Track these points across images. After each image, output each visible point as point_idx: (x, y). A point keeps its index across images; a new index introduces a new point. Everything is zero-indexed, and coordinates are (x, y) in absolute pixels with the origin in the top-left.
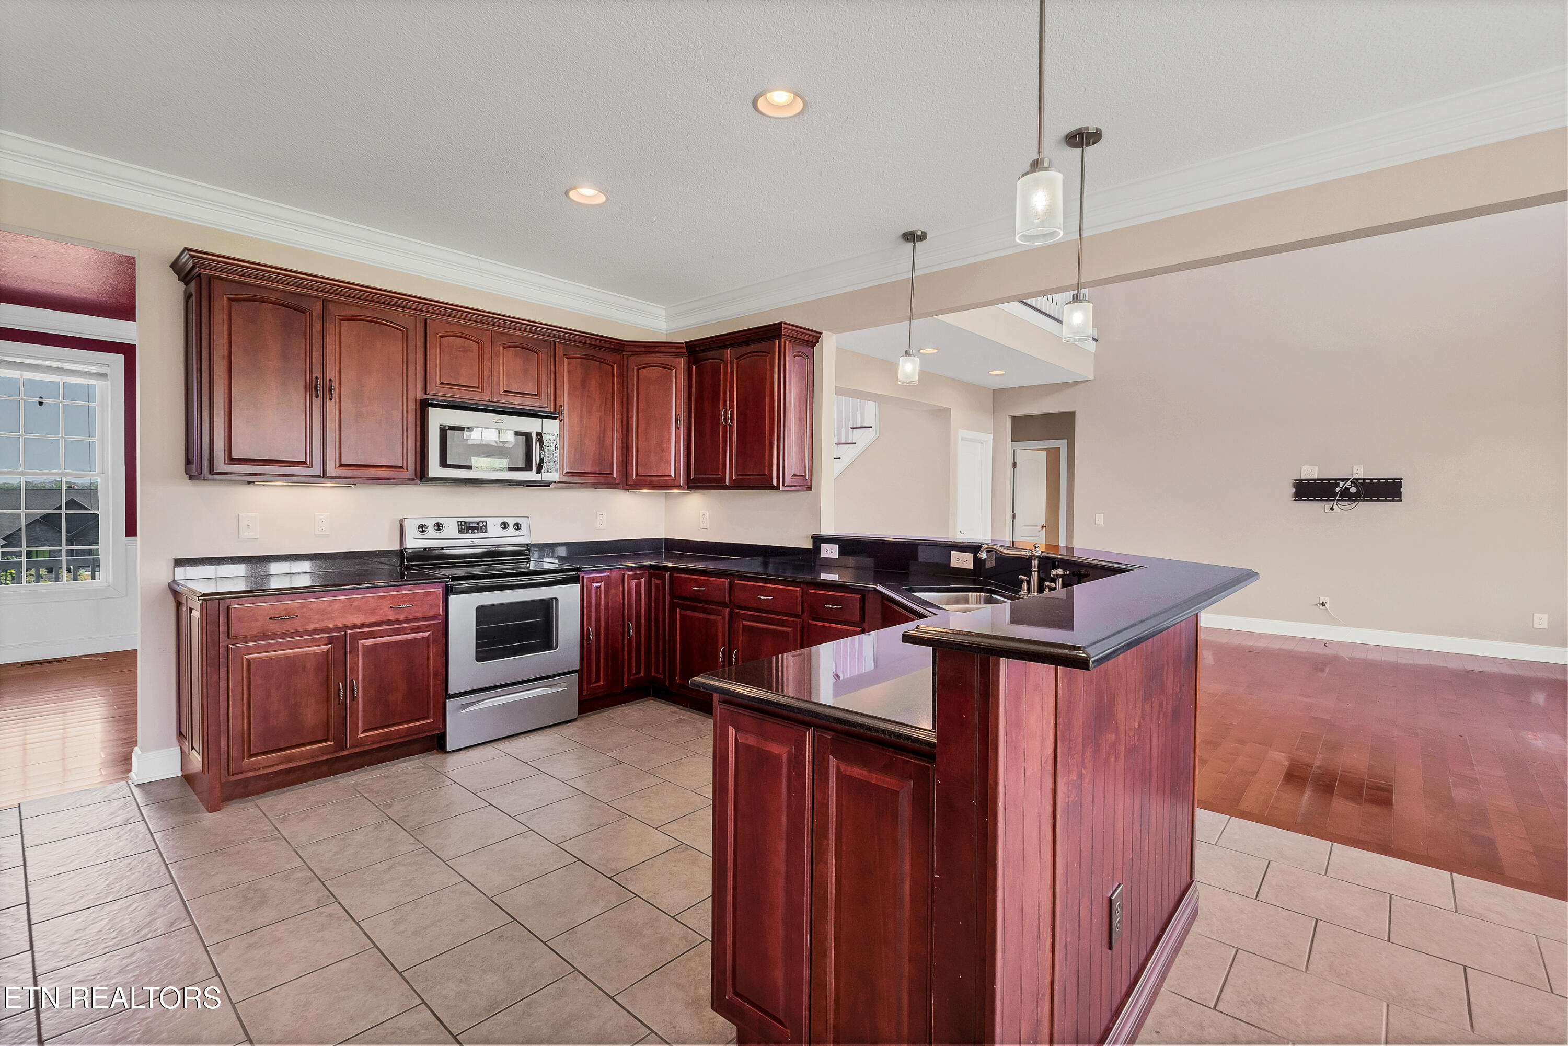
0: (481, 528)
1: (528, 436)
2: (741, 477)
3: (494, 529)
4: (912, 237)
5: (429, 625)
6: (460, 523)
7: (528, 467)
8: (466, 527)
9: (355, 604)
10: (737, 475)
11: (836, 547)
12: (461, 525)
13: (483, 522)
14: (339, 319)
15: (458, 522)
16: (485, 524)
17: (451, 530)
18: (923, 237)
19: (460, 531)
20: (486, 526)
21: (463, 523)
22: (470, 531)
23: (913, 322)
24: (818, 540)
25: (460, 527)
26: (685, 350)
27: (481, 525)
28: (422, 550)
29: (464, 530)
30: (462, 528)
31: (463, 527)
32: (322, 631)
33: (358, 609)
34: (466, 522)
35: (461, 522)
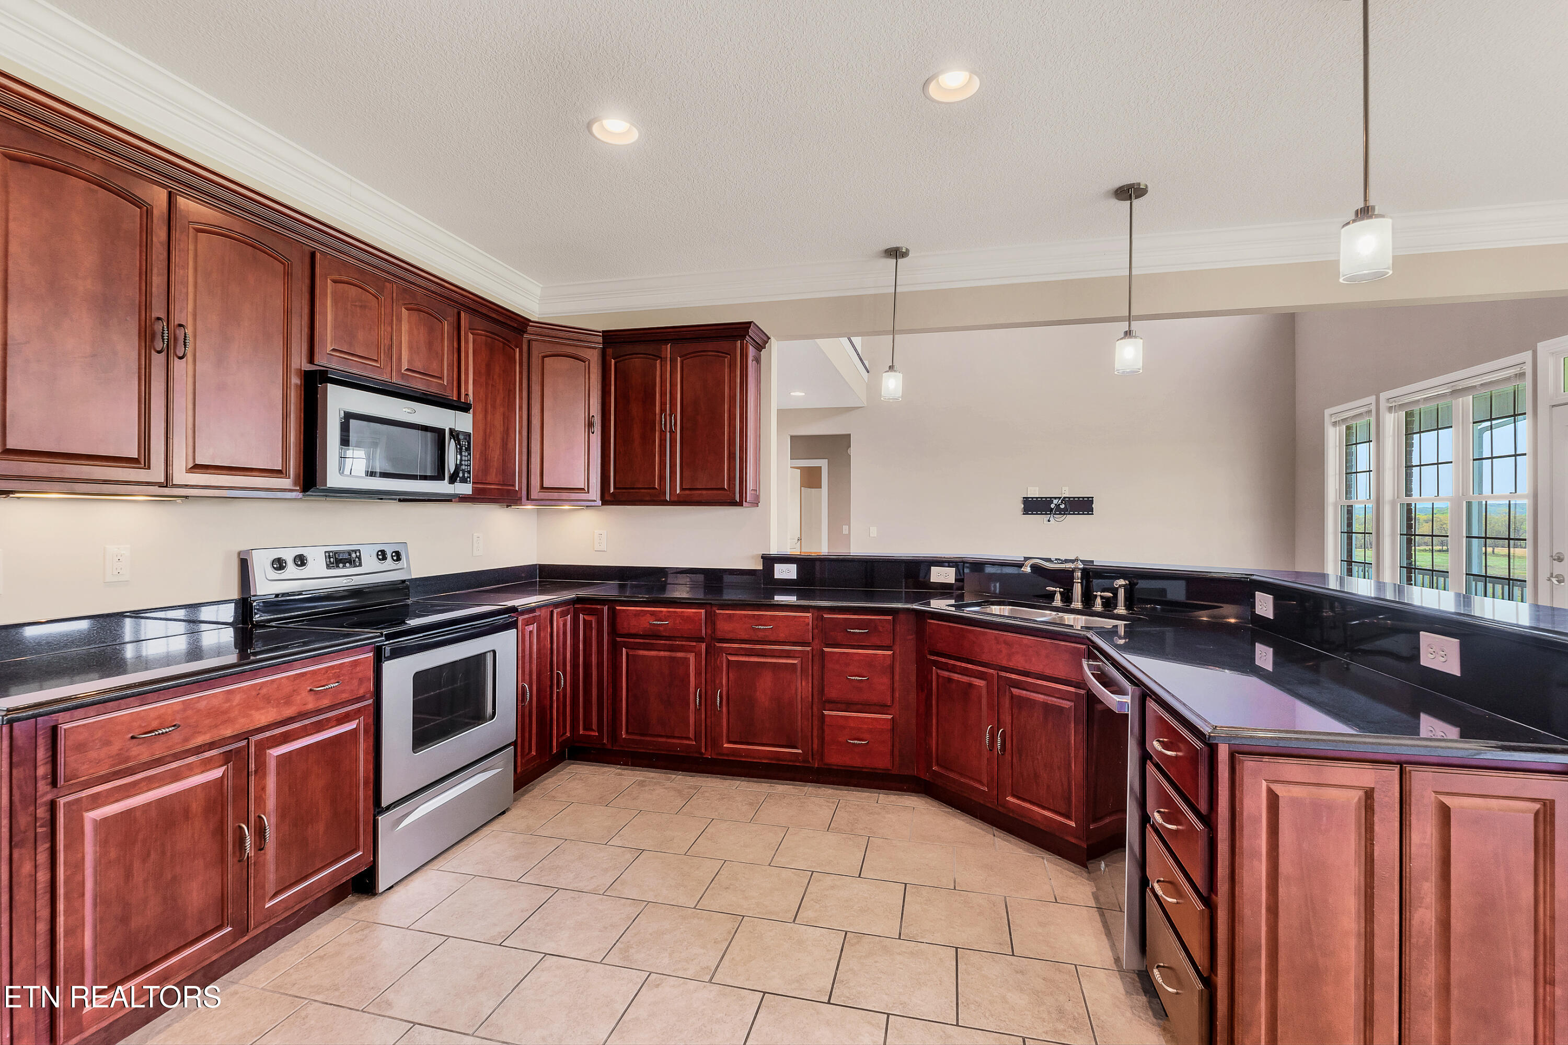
0: (354, 561)
1: (439, 433)
2: (687, 492)
3: (370, 562)
4: (895, 253)
5: (359, 710)
6: (327, 554)
7: (439, 476)
8: (337, 560)
9: (264, 691)
10: (682, 489)
11: (793, 567)
12: (330, 557)
13: (355, 551)
14: (194, 229)
15: (325, 552)
16: (358, 554)
17: (317, 565)
18: (904, 254)
19: (328, 566)
20: (359, 558)
21: (331, 554)
22: (341, 565)
23: (896, 336)
24: (770, 561)
25: (328, 560)
26: (600, 339)
27: (354, 555)
28: (274, 596)
29: (333, 563)
30: (330, 561)
31: (332, 560)
32: (211, 746)
33: (267, 699)
34: (336, 553)
35: (329, 552)
